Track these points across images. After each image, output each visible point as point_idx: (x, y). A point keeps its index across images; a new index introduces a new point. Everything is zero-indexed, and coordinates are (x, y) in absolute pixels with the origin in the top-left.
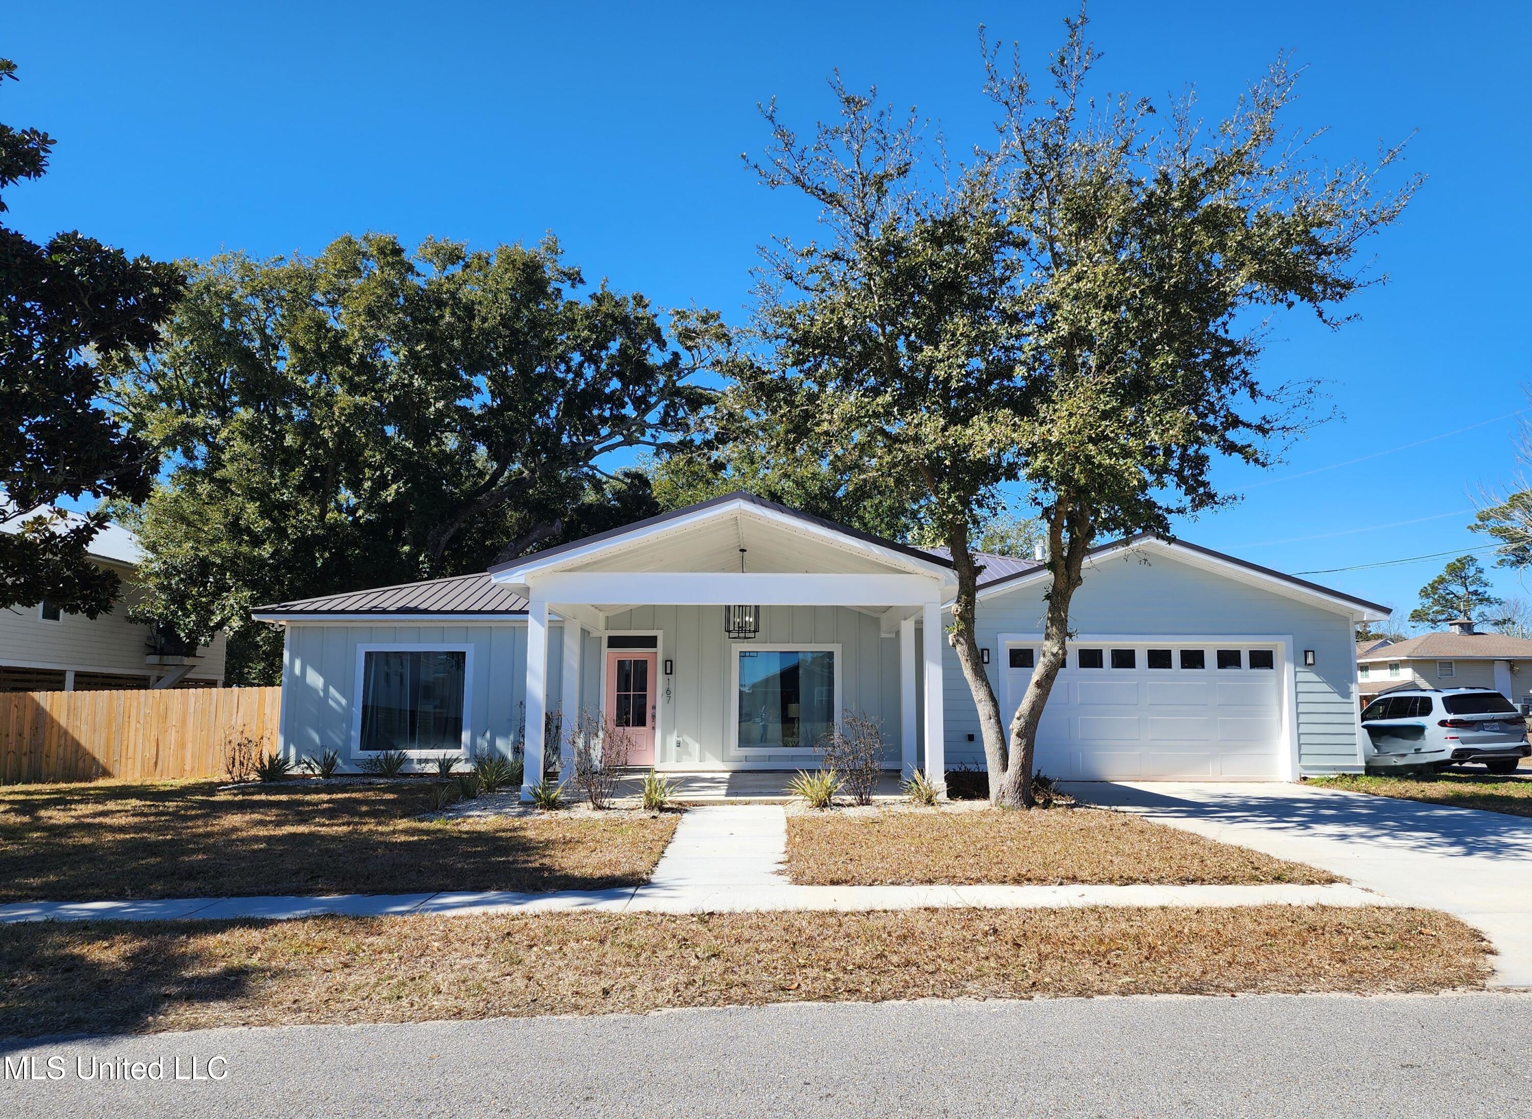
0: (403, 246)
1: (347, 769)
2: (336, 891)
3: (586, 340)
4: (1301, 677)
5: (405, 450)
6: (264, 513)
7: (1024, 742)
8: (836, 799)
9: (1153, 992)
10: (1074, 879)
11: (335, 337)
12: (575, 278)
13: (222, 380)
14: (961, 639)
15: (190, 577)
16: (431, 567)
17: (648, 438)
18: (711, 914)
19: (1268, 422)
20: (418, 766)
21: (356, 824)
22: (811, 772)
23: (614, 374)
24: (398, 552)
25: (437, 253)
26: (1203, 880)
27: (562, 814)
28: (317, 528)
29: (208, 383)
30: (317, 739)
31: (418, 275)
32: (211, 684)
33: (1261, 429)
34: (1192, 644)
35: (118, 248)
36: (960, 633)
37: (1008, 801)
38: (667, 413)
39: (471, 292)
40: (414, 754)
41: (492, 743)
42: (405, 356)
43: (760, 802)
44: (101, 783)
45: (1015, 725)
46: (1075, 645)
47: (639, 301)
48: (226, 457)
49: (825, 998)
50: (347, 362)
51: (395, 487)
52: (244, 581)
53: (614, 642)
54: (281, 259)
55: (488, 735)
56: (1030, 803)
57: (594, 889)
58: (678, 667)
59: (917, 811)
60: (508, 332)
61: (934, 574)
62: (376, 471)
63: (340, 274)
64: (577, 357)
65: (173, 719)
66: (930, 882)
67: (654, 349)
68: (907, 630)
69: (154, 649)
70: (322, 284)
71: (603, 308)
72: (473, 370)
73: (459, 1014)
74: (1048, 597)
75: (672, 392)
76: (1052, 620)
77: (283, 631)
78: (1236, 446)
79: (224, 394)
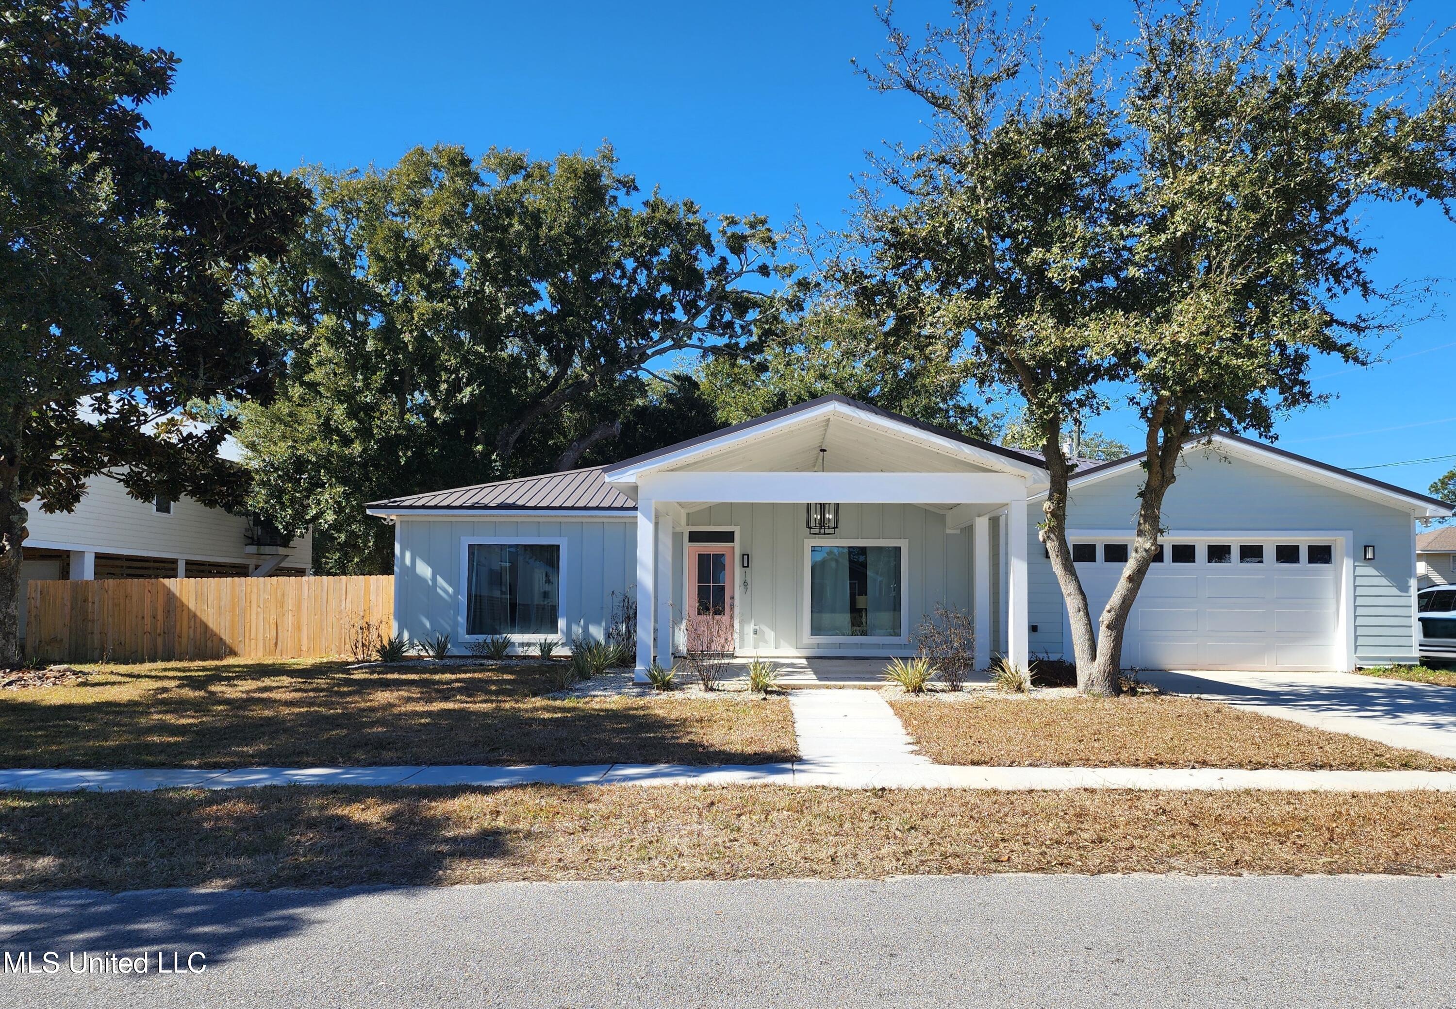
0: (471, 157)
1: (455, 652)
2: (522, 762)
3: (642, 247)
4: (1360, 571)
5: (477, 353)
6: (351, 414)
7: (1114, 634)
8: (928, 685)
9: (1357, 872)
10: (1204, 764)
11: (412, 246)
12: (630, 186)
13: (305, 289)
14: (1052, 536)
15: (287, 474)
16: (503, 465)
17: (694, 341)
18: (883, 789)
19: (1364, 320)
20: (521, 649)
21: (500, 701)
22: (905, 659)
23: (664, 279)
24: (473, 451)
25: (501, 164)
26: (1331, 766)
27: (678, 695)
28: (399, 428)
29: (292, 291)
30: (428, 625)
31: (483, 185)
32: (301, 572)
33: (1355, 327)
34: (1251, 539)
35: (251, 164)
36: (1051, 530)
37: (1097, 689)
38: (713, 317)
39: (534, 200)
40: (516, 638)
41: (586, 630)
42: (477, 263)
43: (854, 687)
44: (230, 661)
45: (1106, 617)
46: (1168, 540)
47: (690, 207)
48: (313, 361)
49: (1041, 869)
50: (423, 269)
51: (469, 389)
52: (337, 478)
53: (694, 537)
54: (356, 171)
55: (582, 622)
56: (1117, 690)
57: (754, 764)
58: (755, 562)
59: (1009, 697)
60: (571, 240)
61: (1022, 472)
62: (451, 374)
63: (412, 185)
64: (630, 264)
65: (290, 604)
66: (1066, 764)
67: (703, 255)
68: (982, 526)
69: (251, 540)
70: (397, 195)
71: (657, 215)
72: (541, 276)
73: (712, 875)
74: (1141, 495)
75: (720, 297)
76: (1146, 517)
77: (394, 525)
78: (1336, 344)
79: (306, 302)
